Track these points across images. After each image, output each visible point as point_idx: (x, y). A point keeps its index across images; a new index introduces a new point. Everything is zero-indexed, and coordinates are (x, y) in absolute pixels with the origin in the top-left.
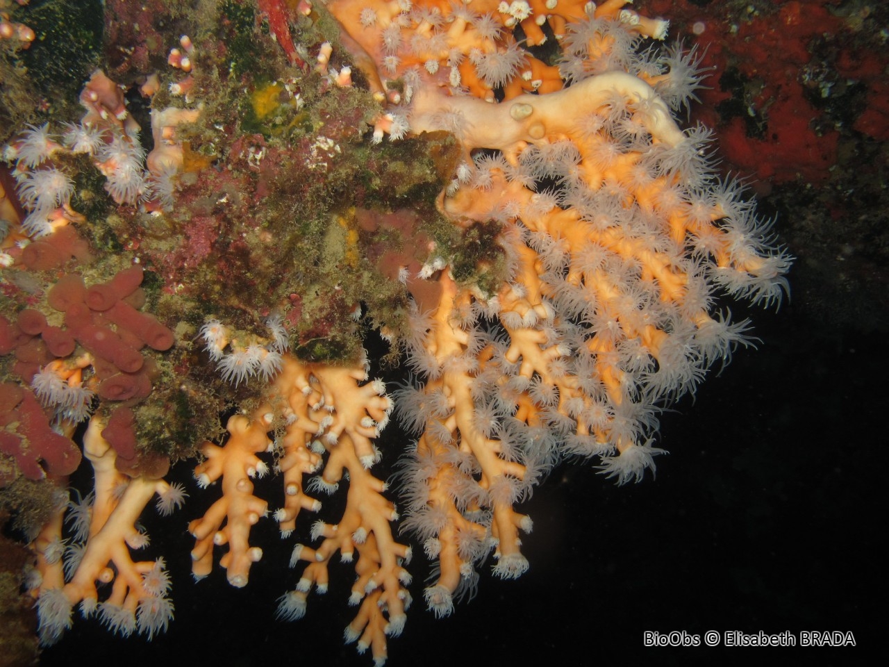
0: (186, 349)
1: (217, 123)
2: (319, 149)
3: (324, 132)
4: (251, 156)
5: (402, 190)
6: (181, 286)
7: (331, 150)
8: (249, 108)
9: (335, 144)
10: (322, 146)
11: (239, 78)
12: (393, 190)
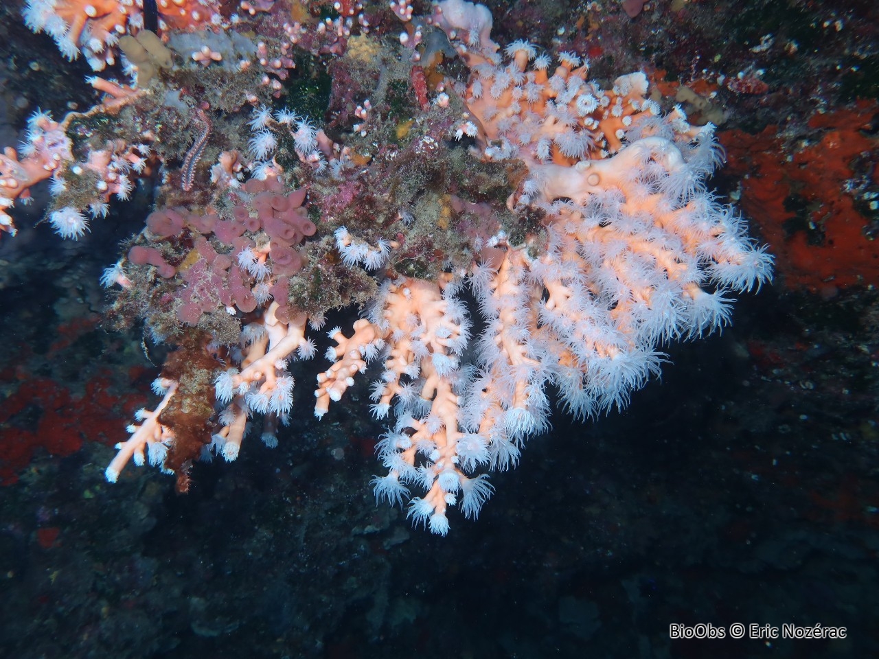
0: (327, 250)
1: (374, 142)
2: (424, 142)
3: (429, 134)
4: (388, 155)
5: (482, 189)
6: (332, 218)
7: (431, 144)
8: (394, 133)
9: (435, 141)
10: (427, 141)
11: (391, 119)
12: (477, 188)
